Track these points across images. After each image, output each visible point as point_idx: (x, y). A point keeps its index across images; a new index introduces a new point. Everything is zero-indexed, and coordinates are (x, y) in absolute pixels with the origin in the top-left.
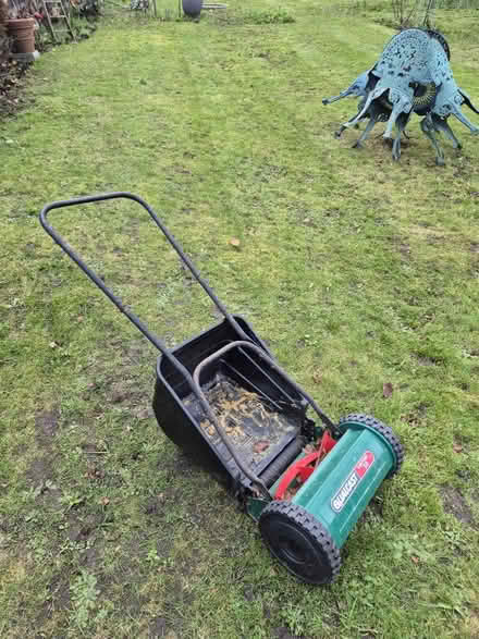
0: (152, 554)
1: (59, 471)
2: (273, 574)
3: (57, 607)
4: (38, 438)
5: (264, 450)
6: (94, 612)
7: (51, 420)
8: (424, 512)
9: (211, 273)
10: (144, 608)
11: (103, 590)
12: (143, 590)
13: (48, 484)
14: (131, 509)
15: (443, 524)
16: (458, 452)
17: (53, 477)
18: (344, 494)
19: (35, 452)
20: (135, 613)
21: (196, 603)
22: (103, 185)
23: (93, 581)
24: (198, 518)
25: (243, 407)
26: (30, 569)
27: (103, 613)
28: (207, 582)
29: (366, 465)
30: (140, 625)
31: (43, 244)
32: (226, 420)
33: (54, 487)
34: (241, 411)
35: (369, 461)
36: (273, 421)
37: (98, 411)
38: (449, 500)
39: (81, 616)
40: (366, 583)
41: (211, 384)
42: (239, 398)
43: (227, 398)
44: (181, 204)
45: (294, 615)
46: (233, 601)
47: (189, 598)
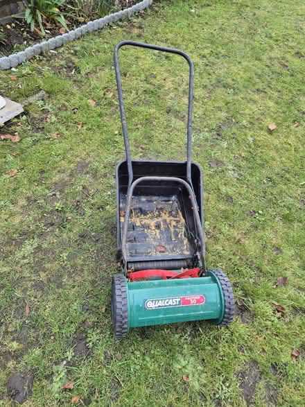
0: (65, 255)
1: (66, 191)
2: (104, 310)
3: (16, 244)
4: (72, 171)
5: (160, 252)
6: (24, 257)
7: (83, 167)
8: (221, 362)
9: (236, 139)
10: (41, 273)
11: (35, 253)
12: (48, 266)
13: (58, 193)
14: (76, 230)
15: (227, 379)
16: (292, 355)
17: (61, 191)
18: (160, 303)
19: (65, 177)
20: (36, 272)
21: (61, 290)
22: (220, 55)
23: (36, 245)
24: (98, 256)
25: (174, 223)
26: (22, 222)
27: (26, 261)
28: (74, 287)
29: (193, 302)
30: (33, 278)
31: (158, 77)
32: (156, 223)
33: (58, 197)
34: (170, 224)
35: (198, 301)
36: (182, 242)
37: (105, 176)
38: (247, 373)
39: (19, 255)
40: (144, 360)
41: (166, 199)
42: (176, 217)
43: (170, 212)
44: (260, 86)
45: (94, 337)
46: (75, 304)
47: (60, 286)
